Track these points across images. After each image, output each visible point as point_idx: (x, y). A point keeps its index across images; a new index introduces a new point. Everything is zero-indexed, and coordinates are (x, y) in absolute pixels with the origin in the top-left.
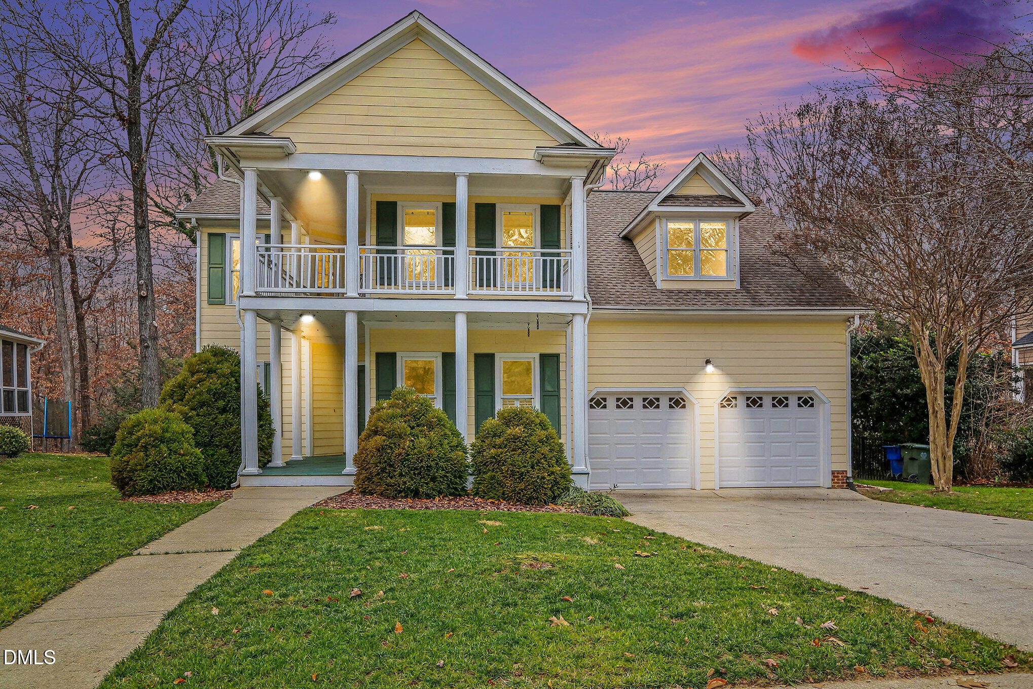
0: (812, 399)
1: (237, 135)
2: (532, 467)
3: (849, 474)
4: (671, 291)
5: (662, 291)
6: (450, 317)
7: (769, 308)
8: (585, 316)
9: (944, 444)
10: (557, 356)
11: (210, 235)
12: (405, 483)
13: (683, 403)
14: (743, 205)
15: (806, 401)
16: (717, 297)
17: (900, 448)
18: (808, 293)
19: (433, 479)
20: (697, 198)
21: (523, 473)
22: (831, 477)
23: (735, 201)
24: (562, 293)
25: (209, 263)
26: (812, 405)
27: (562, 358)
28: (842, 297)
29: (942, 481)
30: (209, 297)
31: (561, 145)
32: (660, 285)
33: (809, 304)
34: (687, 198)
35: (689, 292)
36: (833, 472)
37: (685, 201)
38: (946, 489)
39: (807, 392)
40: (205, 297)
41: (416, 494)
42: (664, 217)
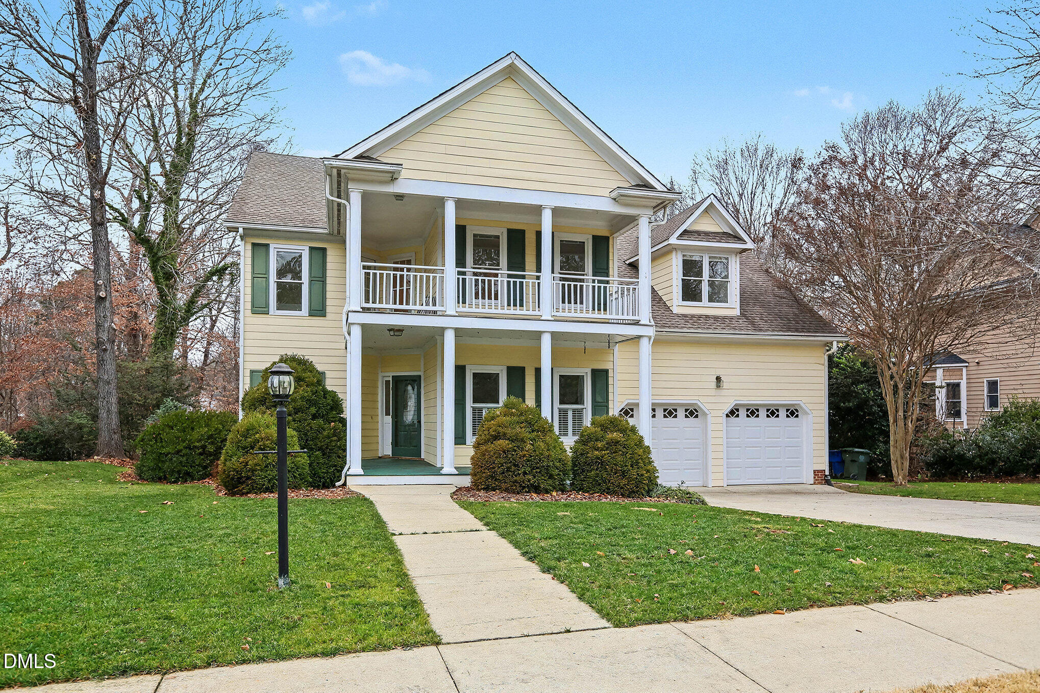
0: (797, 411)
1: (351, 158)
2: (632, 466)
3: (827, 473)
4: (685, 316)
5: (678, 315)
6: (538, 335)
7: (766, 333)
8: (650, 338)
9: (903, 448)
10: (607, 371)
11: (254, 245)
12: (529, 481)
13: (696, 413)
14: (744, 242)
15: (793, 413)
16: (723, 322)
17: (841, 452)
18: (794, 321)
19: (551, 477)
20: (707, 234)
21: (625, 471)
22: (813, 475)
23: (739, 239)
24: (608, 316)
25: (253, 272)
26: (797, 416)
27: (610, 374)
28: (824, 326)
29: (900, 477)
30: (253, 306)
31: (633, 186)
32: (675, 310)
33: (797, 330)
34: (699, 233)
35: (700, 317)
36: (815, 471)
37: (697, 236)
38: (903, 483)
39: (793, 405)
40: (249, 306)
41: (537, 489)
42: (679, 249)
